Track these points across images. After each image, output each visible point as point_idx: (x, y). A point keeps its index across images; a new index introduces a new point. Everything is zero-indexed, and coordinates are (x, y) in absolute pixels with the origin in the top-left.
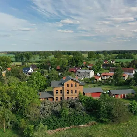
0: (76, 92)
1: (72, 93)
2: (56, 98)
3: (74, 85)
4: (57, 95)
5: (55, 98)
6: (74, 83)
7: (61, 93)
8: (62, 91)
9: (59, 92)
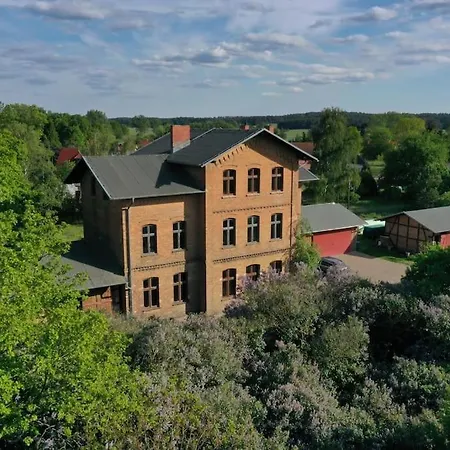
0: (277, 232)
1: (254, 235)
2: (146, 283)
3: (266, 179)
4: (151, 259)
5: (137, 291)
6: (266, 165)
7: (180, 241)
8: (183, 224)
9: (165, 236)
